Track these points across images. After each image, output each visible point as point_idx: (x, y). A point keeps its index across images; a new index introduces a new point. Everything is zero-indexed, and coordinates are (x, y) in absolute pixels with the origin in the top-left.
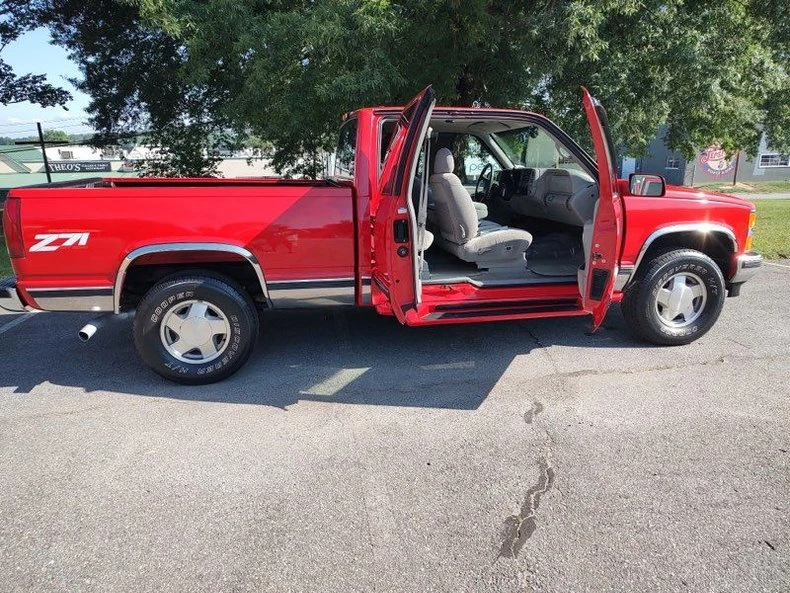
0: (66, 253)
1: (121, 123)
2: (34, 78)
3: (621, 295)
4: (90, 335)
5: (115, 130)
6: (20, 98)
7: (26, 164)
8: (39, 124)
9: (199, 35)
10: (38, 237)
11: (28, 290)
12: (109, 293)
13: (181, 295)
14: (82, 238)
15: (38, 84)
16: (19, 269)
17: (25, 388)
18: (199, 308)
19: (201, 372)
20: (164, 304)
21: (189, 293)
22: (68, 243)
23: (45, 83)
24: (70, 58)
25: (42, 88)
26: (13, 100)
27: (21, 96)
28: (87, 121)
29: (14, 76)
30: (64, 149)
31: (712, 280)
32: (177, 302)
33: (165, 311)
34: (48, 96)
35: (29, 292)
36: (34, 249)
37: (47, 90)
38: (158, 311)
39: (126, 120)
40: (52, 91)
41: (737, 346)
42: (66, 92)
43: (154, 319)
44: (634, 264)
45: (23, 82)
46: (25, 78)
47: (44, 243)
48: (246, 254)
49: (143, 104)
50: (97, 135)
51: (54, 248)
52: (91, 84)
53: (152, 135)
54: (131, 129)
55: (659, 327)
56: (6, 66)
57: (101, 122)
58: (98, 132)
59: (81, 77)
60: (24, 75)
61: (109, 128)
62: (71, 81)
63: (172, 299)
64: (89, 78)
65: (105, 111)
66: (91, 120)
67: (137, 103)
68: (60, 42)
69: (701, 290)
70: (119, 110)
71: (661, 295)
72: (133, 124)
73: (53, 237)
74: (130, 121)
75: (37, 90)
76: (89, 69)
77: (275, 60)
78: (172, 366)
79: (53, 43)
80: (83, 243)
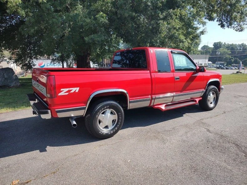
0: (71, 95)
3: (201, 98)
10: (62, 90)
11: (56, 110)
12: (84, 108)
13: (105, 107)
14: (77, 89)
18: (109, 111)
19: (109, 133)
20: (100, 111)
21: (108, 106)
22: (72, 92)
36: (60, 94)
38: (98, 114)
44: (205, 90)
47: (64, 92)
48: (125, 92)
51: (67, 94)
63: (103, 109)
69: (215, 96)
73: (67, 90)
78: (101, 133)
80: (77, 91)
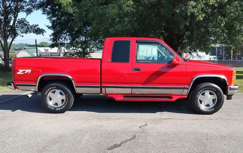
0: (25, 75)
1: (60, 40)
2: (35, 25)
3: (186, 96)
4: (30, 97)
5: (58, 42)
6: (30, 32)
7: (33, 53)
8: (36, 40)
9: (78, 13)
10: (19, 70)
12: (35, 86)
13: (53, 88)
14: (30, 71)
15: (36, 27)
16: (14, 78)
17: (14, 110)
18: (58, 91)
19: (57, 109)
20: (48, 90)
21: (55, 87)
22: (26, 72)
23: (38, 27)
24: (47, 18)
25: (37, 29)
26: (28, 32)
27: (31, 31)
28: (50, 39)
29: (29, 25)
30: (46, 48)
31: (218, 94)
32: (52, 89)
33: (49, 92)
34: (39, 31)
35: (16, 84)
36: (18, 73)
37: (38, 29)
38: (47, 92)
39: (62, 39)
40: (40, 30)
41: (229, 116)
42: (44, 30)
43: (46, 93)
44: (190, 86)
45: (32, 27)
46: (32, 26)
47: (20, 72)
48: (70, 77)
49: (68, 34)
50: (53, 44)
51: (22, 73)
52: (53, 27)
53: (70, 44)
54: (63, 42)
55: (200, 108)
56: (27, 22)
57: (54, 40)
58: (53, 43)
59: (50, 25)
60: (32, 25)
61: (56, 42)
62: (47, 26)
63: (50, 88)
64: (52, 25)
65: (56, 36)
66: (51, 39)
67: (66, 33)
68: (45, 14)
69: (215, 97)
70: (60, 36)
71: (200, 97)
72: (64, 40)
73: (23, 70)
74: (63, 39)
75: (35, 29)
76: (53, 22)
77: (100, 21)
78: (50, 107)
79: (43, 14)
80: (29, 72)
